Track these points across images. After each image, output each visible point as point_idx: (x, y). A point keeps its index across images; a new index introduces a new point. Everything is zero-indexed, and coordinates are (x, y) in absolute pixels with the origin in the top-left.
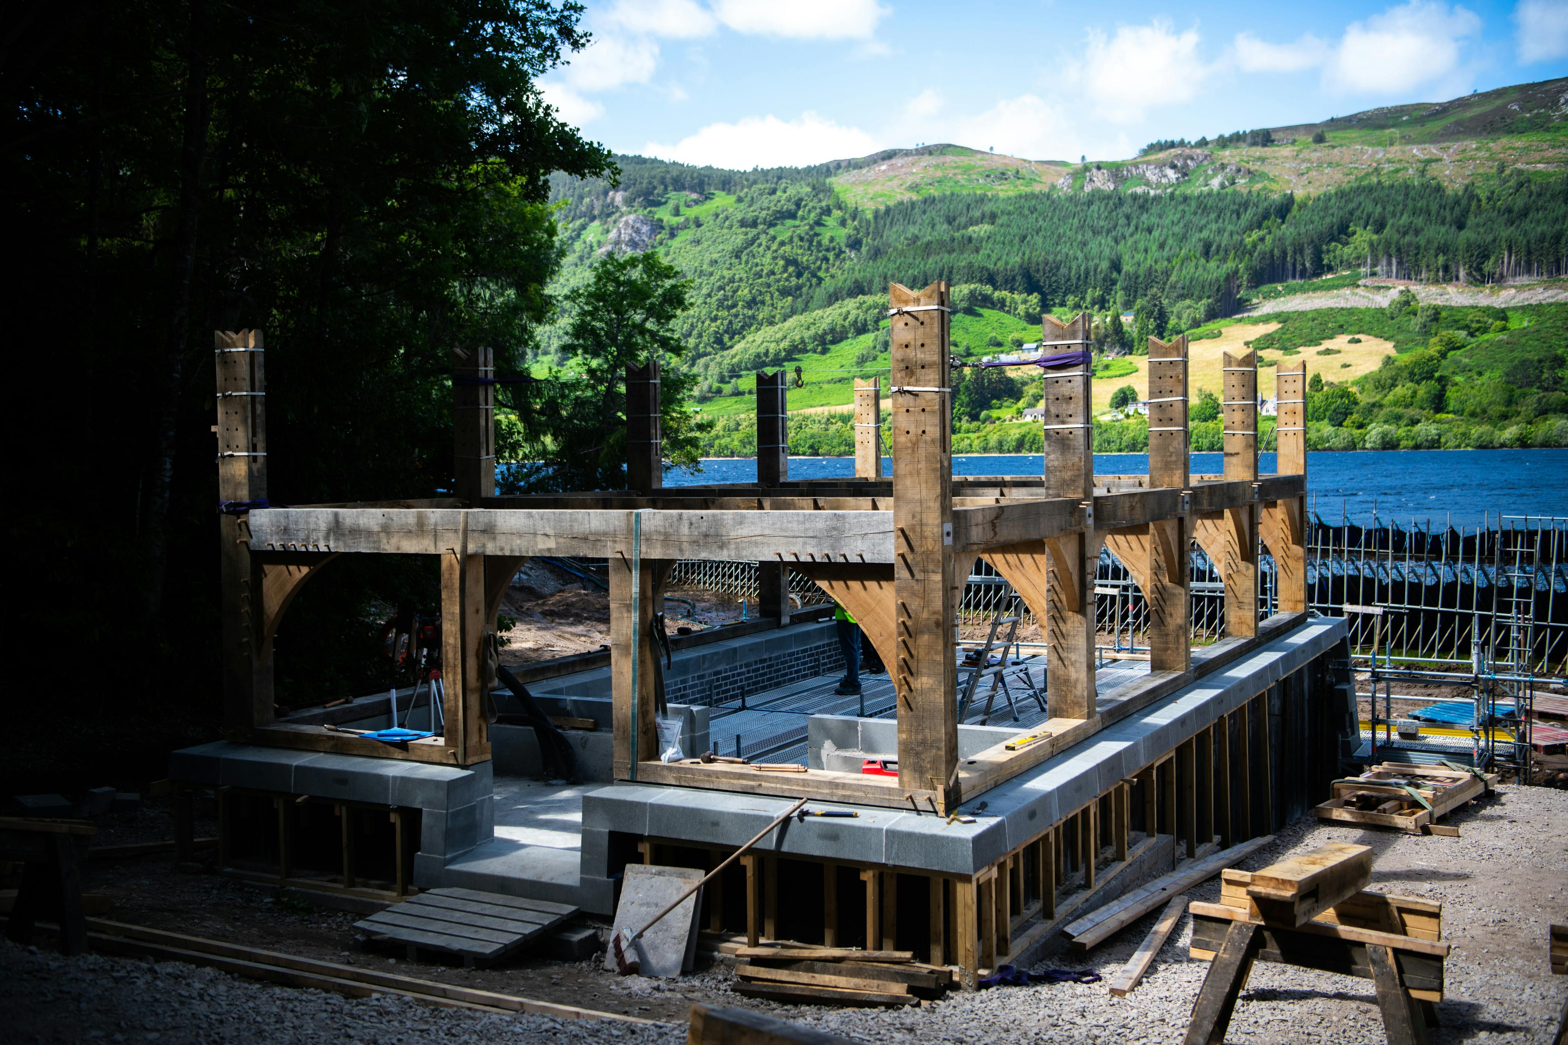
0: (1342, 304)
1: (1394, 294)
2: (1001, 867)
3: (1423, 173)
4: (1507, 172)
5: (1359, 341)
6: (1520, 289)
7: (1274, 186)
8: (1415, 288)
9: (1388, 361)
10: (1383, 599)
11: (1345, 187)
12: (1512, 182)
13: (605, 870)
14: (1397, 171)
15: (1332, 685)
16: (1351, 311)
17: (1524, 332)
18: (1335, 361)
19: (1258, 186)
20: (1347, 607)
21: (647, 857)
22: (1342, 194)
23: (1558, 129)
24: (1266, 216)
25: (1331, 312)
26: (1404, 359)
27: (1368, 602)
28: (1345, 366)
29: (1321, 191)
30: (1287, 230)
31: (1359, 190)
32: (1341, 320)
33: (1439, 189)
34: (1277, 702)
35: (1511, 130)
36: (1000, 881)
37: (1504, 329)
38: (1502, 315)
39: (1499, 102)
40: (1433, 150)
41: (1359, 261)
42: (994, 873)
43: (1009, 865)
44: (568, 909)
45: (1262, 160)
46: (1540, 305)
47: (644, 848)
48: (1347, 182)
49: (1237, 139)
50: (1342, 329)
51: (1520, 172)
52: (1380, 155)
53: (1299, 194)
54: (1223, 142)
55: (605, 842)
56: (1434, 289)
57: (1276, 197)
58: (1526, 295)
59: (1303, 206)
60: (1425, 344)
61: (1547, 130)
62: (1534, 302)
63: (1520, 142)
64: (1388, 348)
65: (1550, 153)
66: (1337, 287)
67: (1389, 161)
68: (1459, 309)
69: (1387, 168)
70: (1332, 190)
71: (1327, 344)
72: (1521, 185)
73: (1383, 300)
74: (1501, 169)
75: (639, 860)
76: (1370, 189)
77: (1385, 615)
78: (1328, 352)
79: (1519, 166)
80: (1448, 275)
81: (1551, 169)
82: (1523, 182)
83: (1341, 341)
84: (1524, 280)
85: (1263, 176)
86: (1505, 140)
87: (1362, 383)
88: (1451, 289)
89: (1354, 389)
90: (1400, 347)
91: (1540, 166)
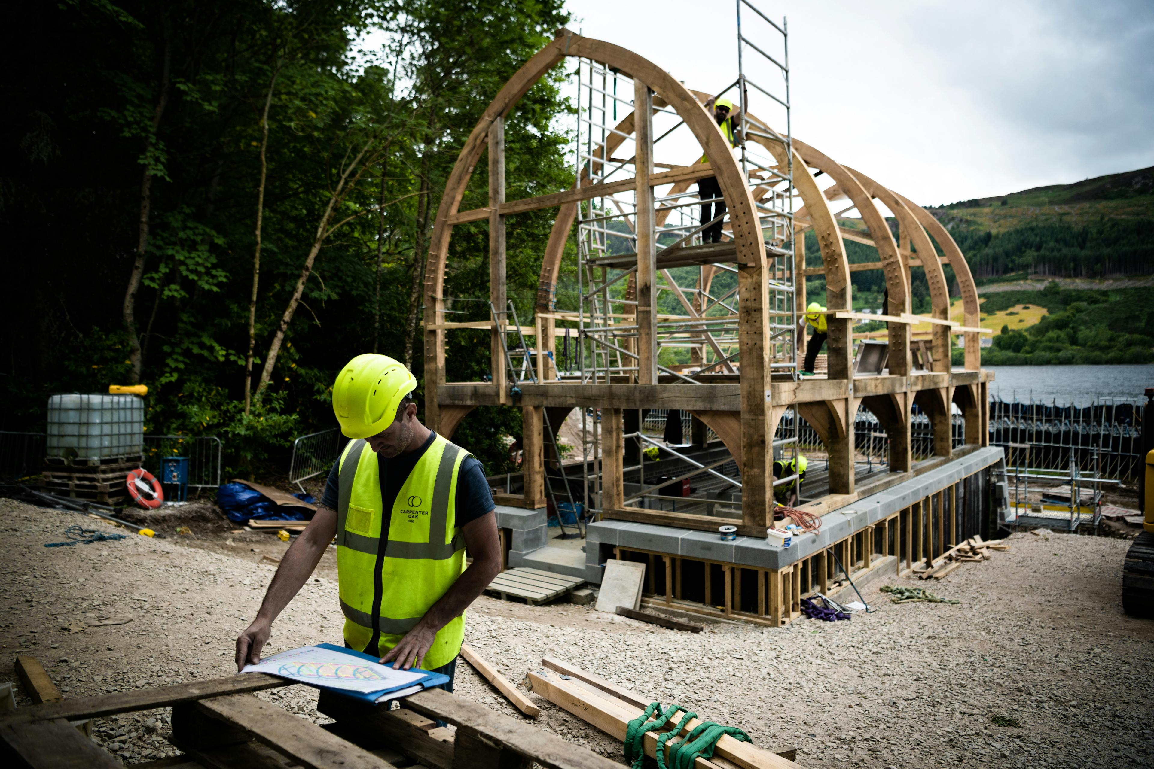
0: (1019, 288)
1: (1046, 284)
2: (796, 567)
3: (1061, 220)
4: (1106, 219)
5: (1028, 308)
6: (1116, 280)
7: (981, 228)
8: (1058, 280)
9: (1044, 318)
10: (1030, 440)
11: (1019, 227)
12: (1109, 224)
13: (597, 561)
14: (1046, 220)
15: (995, 483)
16: (1024, 293)
17: (1117, 303)
18: (1016, 318)
19: (972, 228)
20: (1011, 444)
21: (618, 556)
22: (1017, 232)
23: (1132, 197)
24: (976, 243)
25: (1012, 293)
26: (1053, 317)
27: (1022, 441)
28: (1021, 321)
29: (1006, 230)
30: (988, 251)
31: (1026, 229)
32: (1019, 297)
33: (1069, 228)
34: (961, 490)
35: (1107, 198)
36: (794, 574)
37: (1106, 301)
38: (1105, 293)
39: (1100, 183)
40: (1066, 208)
41: (1026, 267)
42: (791, 570)
43: (800, 566)
44: (579, 580)
45: (974, 215)
46: (1126, 289)
47: (617, 552)
48: (1020, 226)
49: (960, 205)
50: (1018, 302)
51: (1112, 219)
52: (1037, 212)
53: (994, 232)
54: (952, 206)
55: (597, 548)
56: (1068, 281)
57: (982, 234)
58: (1119, 283)
59: (997, 237)
60: (1065, 310)
61: (1126, 198)
62: (1123, 286)
63: (1112, 204)
64: (1044, 312)
65: (1129, 210)
66: (1017, 280)
67: (1043, 214)
68: (1082, 291)
69: (1043, 218)
70: (1012, 229)
71: (1010, 310)
72: (1113, 226)
73: (1041, 286)
74: (1102, 218)
75: (614, 557)
76: (1032, 229)
77: (1031, 449)
78: (1011, 314)
79: (1112, 216)
80: (1077, 274)
81: (1130, 218)
82: (1115, 224)
83: (1018, 308)
84: (1118, 275)
85: (975, 223)
86: (1104, 203)
87: (1029, 330)
88: (1078, 281)
89: (1026, 334)
90: (1050, 311)
91: (1124, 217)
